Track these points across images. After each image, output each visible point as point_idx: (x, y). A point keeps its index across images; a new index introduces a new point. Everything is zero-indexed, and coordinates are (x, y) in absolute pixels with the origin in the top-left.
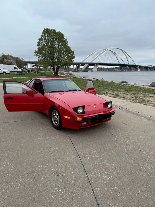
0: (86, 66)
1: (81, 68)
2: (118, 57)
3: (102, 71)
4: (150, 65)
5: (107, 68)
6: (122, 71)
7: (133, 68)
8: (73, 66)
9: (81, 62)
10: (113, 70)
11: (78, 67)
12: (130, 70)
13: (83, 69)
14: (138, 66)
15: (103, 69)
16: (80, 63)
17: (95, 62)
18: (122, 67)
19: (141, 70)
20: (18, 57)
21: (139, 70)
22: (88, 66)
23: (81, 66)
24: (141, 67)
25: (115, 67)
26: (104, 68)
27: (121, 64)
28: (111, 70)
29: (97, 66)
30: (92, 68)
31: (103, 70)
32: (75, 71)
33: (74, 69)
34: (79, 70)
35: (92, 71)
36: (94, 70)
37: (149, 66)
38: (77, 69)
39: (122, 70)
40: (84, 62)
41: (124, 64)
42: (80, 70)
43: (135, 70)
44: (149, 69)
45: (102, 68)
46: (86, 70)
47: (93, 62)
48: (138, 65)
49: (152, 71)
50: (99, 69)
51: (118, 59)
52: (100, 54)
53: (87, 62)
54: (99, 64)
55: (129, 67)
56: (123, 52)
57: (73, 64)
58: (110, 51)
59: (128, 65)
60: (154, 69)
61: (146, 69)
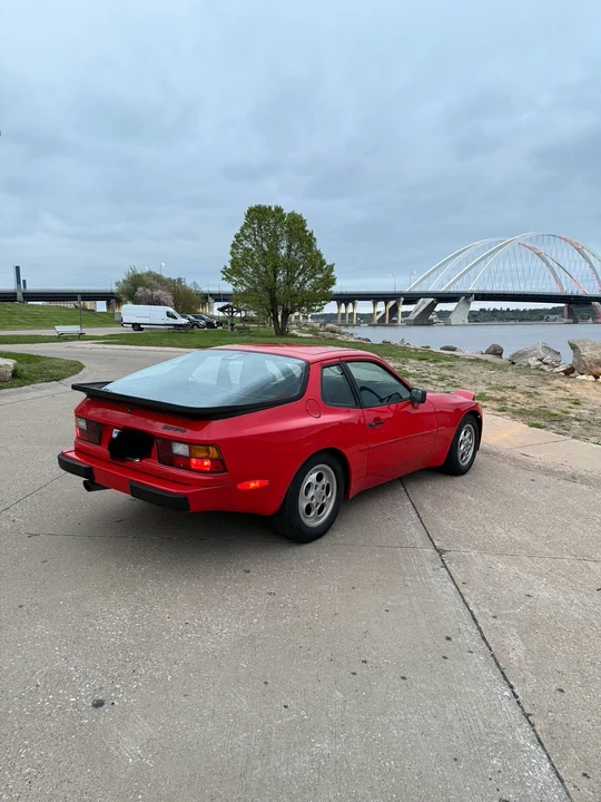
0: (424, 303)
1: (406, 314)
3: (492, 320)
5: (517, 311)
6: (576, 322)
8: (375, 305)
9: (407, 290)
10: (541, 318)
11: (394, 310)
13: (412, 317)
15: (499, 314)
16: (402, 295)
17: (459, 288)
18: (577, 306)
20: (179, 280)
22: (432, 306)
23: (406, 302)
25: (549, 306)
27: (569, 293)
28: (531, 320)
29: (469, 303)
30: (447, 312)
31: (500, 320)
32: (381, 321)
33: (377, 318)
34: (395, 321)
35: (448, 324)
36: (456, 319)
38: (391, 317)
39: (574, 319)
40: (417, 290)
41: (581, 293)
42: (400, 319)
45: (495, 311)
46: (424, 319)
47: (452, 290)
50: (483, 315)
51: (555, 276)
52: (482, 259)
53: (431, 289)
54: (476, 295)
56: (578, 250)
57: (373, 299)
58: (523, 245)
59: (599, 300)
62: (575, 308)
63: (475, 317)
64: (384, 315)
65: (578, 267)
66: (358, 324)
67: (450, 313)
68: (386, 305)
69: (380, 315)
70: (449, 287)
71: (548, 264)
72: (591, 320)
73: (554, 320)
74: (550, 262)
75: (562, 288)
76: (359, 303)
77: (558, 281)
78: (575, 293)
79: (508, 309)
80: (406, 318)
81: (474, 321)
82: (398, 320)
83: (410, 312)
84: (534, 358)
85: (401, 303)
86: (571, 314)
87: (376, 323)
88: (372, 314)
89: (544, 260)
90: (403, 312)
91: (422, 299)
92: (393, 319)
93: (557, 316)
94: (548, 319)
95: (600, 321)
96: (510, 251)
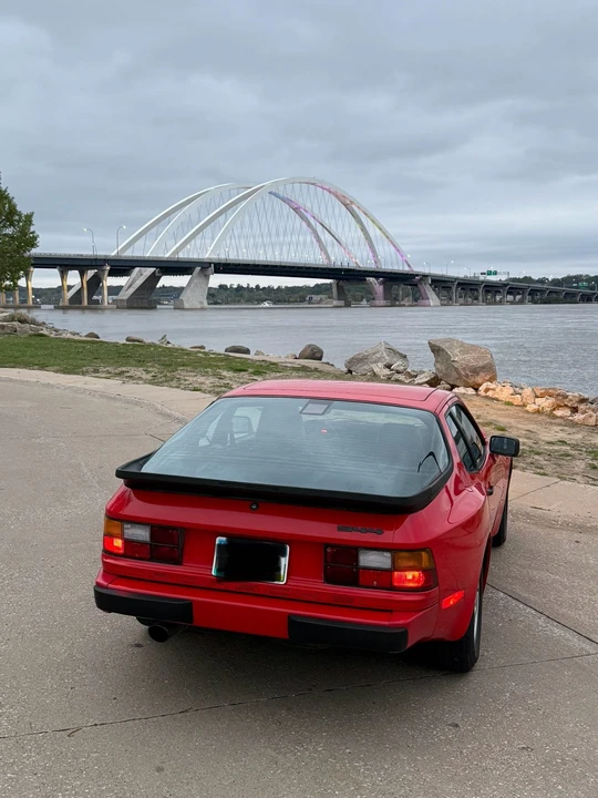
0: (140, 275)
1: (114, 290)
2: (319, 228)
3: (239, 302)
4: (489, 273)
5: (269, 290)
6: (348, 305)
7: (401, 286)
8: (63, 275)
9: (113, 254)
10: (302, 300)
11: (95, 284)
12: (392, 301)
13: (124, 295)
14: (425, 276)
15: (246, 294)
16: (106, 261)
17: (191, 253)
18: (348, 283)
19: (447, 300)
21: (433, 298)
22: (154, 279)
23: (115, 272)
24: (442, 285)
25: (312, 282)
26: (253, 285)
27: (338, 265)
28: (289, 302)
29: (207, 277)
30: (175, 289)
31: (249, 301)
32: (76, 301)
33: (69, 295)
34: (97, 302)
35: (179, 307)
36: (190, 299)
37: (482, 278)
38: (90, 294)
39: (347, 302)
40: (128, 254)
41: (352, 266)
42: (107, 299)
43: (416, 300)
44: (487, 292)
45: (240, 288)
46: (146, 298)
47: (182, 255)
48: (426, 271)
49: (501, 302)
51: (319, 240)
52: (220, 213)
53: (148, 254)
54: (215, 264)
55: (383, 283)
56: (346, 205)
57: (60, 266)
58: (275, 195)
59: (376, 274)
60: (509, 293)
61: (469, 293)
62: (346, 286)
63: (218, 297)
64: (79, 292)
65: (348, 230)
66: (36, 306)
67: (180, 290)
68: (82, 275)
69: (73, 292)
70: (177, 251)
71: (309, 224)
72: (364, 302)
73: (320, 301)
74: (312, 221)
75: (328, 257)
76: (36, 271)
77: (323, 248)
78: (345, 266)
79: (258, 287)
80: (115, 297)
81: (216, 303)
82: (103, 299)
83: (121, 287)
84: (380, 365)
85: (107, 273)
86: (341, 294)
87: (67, 303)
88: (60, 289)
89: (303, 218)
90: (110, 288)
91: (137, 269)
92: (95, 297)
93: (323, 296)
94: (310, 301)
95: (377, 302)
96: (259, 202)
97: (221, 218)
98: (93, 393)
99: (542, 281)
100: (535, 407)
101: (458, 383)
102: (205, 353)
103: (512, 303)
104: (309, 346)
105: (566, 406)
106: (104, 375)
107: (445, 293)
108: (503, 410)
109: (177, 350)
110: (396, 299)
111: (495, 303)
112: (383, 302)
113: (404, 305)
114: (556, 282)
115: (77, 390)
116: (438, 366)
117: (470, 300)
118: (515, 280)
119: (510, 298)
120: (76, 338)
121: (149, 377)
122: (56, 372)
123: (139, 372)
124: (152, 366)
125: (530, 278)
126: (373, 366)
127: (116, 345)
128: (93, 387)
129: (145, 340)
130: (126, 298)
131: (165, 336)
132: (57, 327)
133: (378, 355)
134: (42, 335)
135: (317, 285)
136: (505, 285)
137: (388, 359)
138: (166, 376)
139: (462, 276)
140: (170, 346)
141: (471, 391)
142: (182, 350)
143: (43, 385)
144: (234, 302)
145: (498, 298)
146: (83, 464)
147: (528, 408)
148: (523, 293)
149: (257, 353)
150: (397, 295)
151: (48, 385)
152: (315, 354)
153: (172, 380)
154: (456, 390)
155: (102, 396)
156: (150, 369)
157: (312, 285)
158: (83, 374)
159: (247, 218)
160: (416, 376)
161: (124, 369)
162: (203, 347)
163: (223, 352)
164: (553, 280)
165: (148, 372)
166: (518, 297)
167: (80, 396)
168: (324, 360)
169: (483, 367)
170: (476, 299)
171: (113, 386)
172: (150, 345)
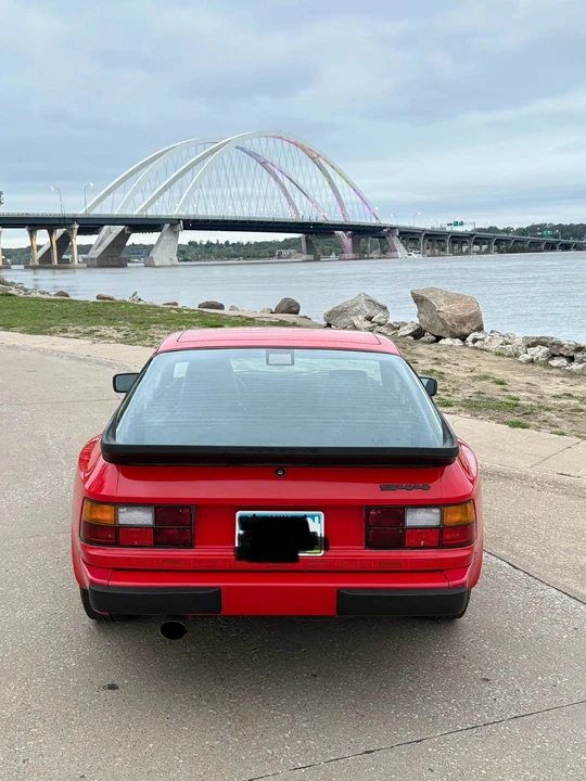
0: (110, 232)
1: (84, 249)
3: (209, 259)
4: (456, 224)
5: (238, 246)
6: (317, 259)
7: (369, 238)
8: (32, 234)
10: (272, 255)
11: (64, 244)
12: (360, 253)
13: (94, 254)
14: (393, 228)
15: (215, 250)
16: (74, 219)
18: (317, 236)
21: (401, 250)
22: (123, 237)
23: (81, 232)
24: (410, 237)
25: (280, 237)
26: (222, 242)
27: (306, 220)
28: (260, 257)
29: (176, 234)
30: (145, 246)
31: (219, 257)
32: (46, 260)
33: (38, 254)
34: (67, 261)
35: (149, 265)
36: (161, 257)
37: (448, 229)
38: (60, 253)
39: (315, 255)
40: (97, 212)
41: (321, 220)
42: (76, 258)
43: (384, 253)
44: (454, 242)
45: (209, 245)
46: (116, 256)
47: (151, 213)
48: (394, 224)
49: (467, 253)
51: (287, 196)
53: (116, 212)
54: (184, 221)
55: (351, 236)
56: (313, 159)
57: (29, 225)
58: (242, 149)
59: (344, 228)
60: (475, 243)
61: (437, 245)
62: (315, 240)
63: (187, 254)
64: (49, 251)
66: (6, 267)
67: (152, 246)
68: (51, 234)
69: (42, 251)
70: (146, 208)
71: (276, 179)
72: (333, 256)
73: (289, 257)
74: (279, 175)
75: (297, 212)
77: (291, 203)
78: (314, 220)
79: (227, 243)
80: (85, 256)
81: (186, 260)
82: (73, 258)
83: (91, 246)
84: (361, 317)
85: (76, 231)
86: (310, 249)
87: (37, 263)
88: (29, 250)
89: (270, 172)
90: (79, 247)
91: (106, 227)
92: (65, 257)
93: (292, 251)
94: (280, 256)
95: (346, 256)
96: (225, 157)
97: (189, 174)
98: (61, 354)
99: (507, 231)
100: (528, 357)
101: (443, 334)
102: (179, 310)
103: (478, 253)
104: (286, 299)
105: (562, 355)
106: (72, 335)
107: (412, 244)
108: (494, 361)
109: (149, 306)
110: (364, 252)
111: (462, 253)
112: (351, 255)
113: (372, 258)
114: (522, 232)
115: (45, 352)
116: (422, 316)
117: (437, 251)
118: (480, 230)
119: (476, 248)
120: (45, 297)
121: (120, 335)
122: (23, 332)
123: (109, 331)
124: (124, 324)
125: (496, 228)
126: (353, 318)
127: (85, 303)
128: (62, 348)
129: (116, 298)
130: (96, 256)
131: (135, 293)
132: (26, 286)
133: (358, 308)
134: (10, 295)
135: (286, 240)
136: (472, 235)
137: (368, 312)
138: (138, 334)
139: (428, 227)
140: (141, 303)
141: (458, 342)
142: (155, 307)
143: (9, 347)
144: (204, 258)
145: (464, 248)
146: (48, 435)
147: (520, 359)
148: (489, 244)
149: (232, 308)
150: (366, 248)
151: (13, 347)
152: (291, 308)
153: (145, 338)
154: (442, 342)
155: (71, 358)
156: (122, 328)
157: (281, 240)
158: (51, 334)
159: (214, 173)
160: (398, 328)
161: (94, 328)
162: (176, 304)
163: (197, 308)
164: (518, 230)
165: (119, 331)
166: (484, 247)
167: (48, 358)
168: (301, 313)
169: (470, 317)
170: (444, 250)
171: (83, 346)
172: (120, 303)
